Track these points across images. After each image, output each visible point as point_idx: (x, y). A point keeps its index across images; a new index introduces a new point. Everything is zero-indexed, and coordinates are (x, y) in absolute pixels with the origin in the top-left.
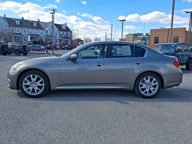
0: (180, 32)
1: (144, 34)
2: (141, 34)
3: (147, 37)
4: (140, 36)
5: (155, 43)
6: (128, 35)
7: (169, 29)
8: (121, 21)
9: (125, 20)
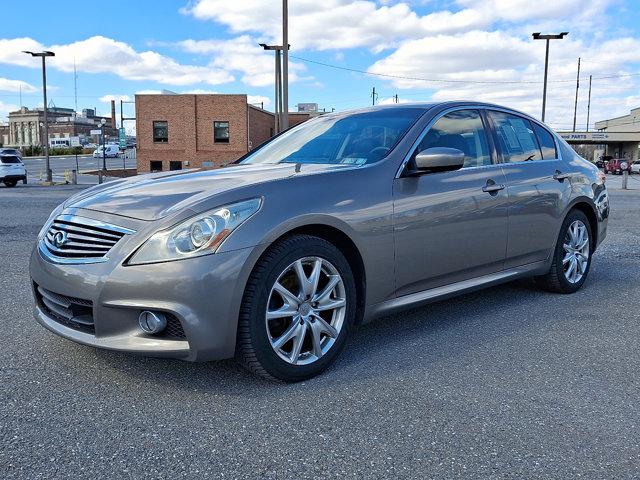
0: (231, 107)
1: (80, 113)
2: (68, 113)
3: (91, 121)
4: (66, 119)
5: (157, 140)
6: (17, 113)
7: (195, 96)
8: (34, 55)
9: (53, 54)
